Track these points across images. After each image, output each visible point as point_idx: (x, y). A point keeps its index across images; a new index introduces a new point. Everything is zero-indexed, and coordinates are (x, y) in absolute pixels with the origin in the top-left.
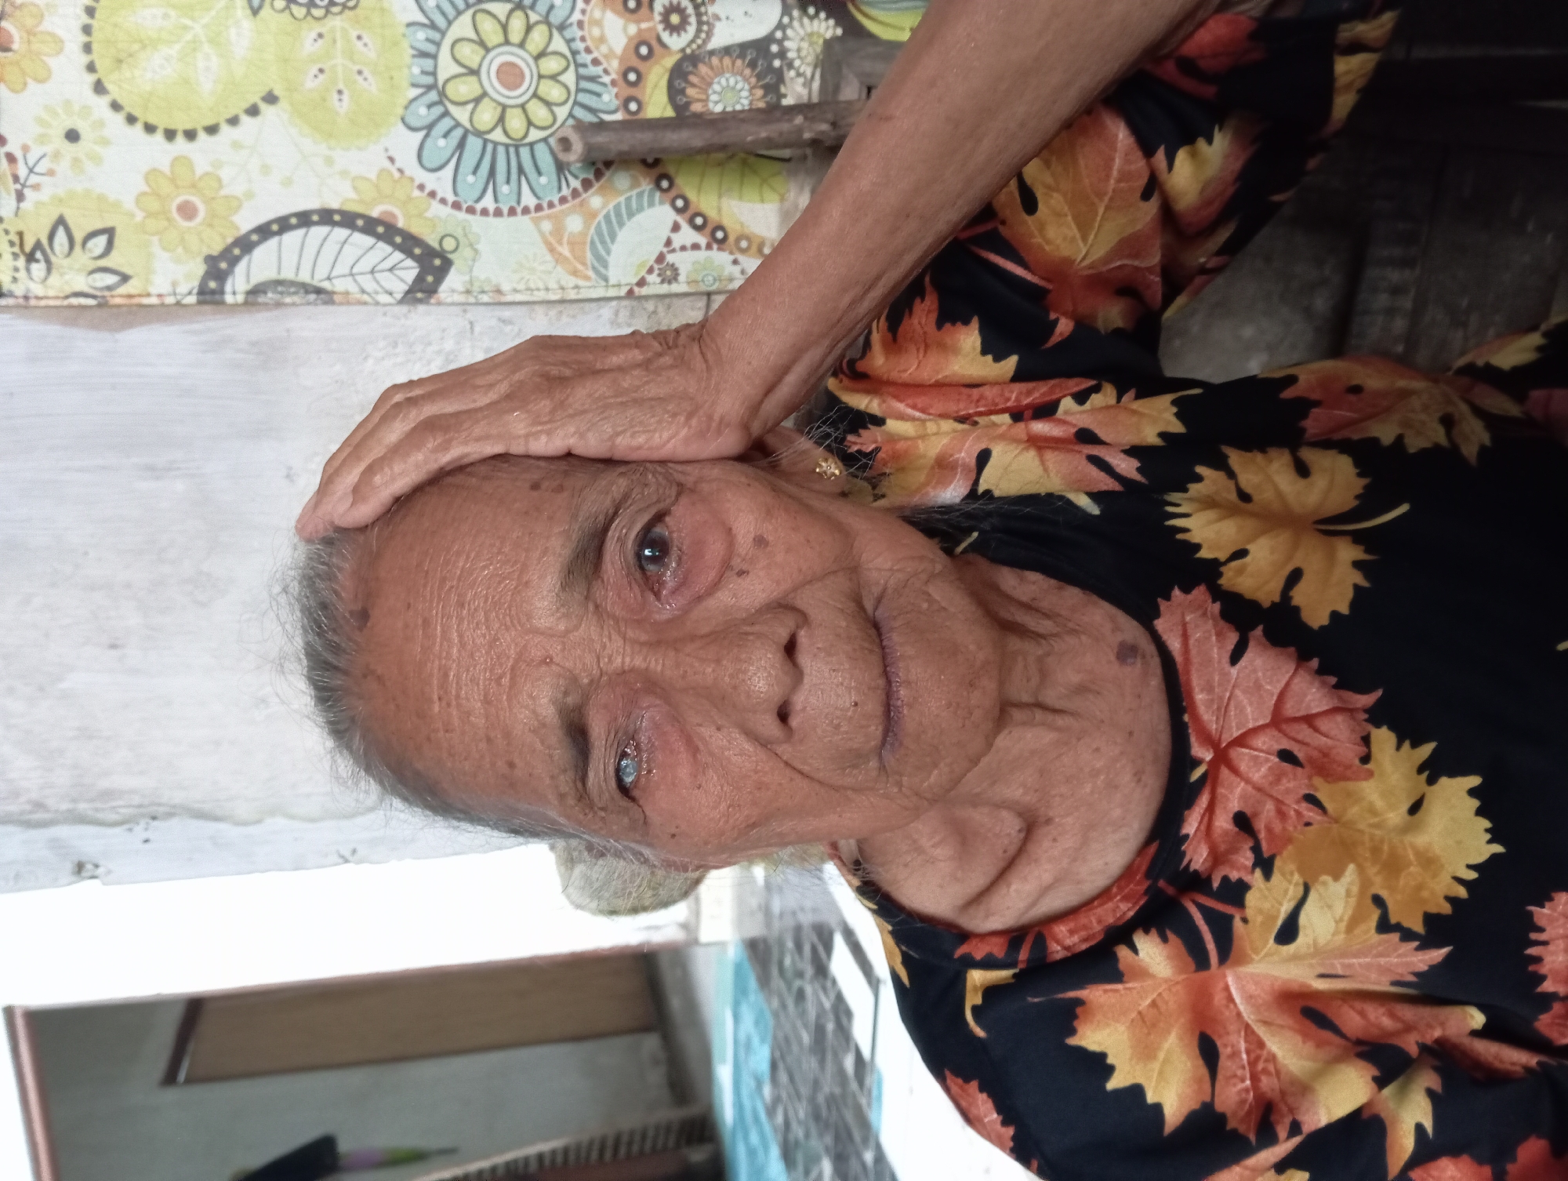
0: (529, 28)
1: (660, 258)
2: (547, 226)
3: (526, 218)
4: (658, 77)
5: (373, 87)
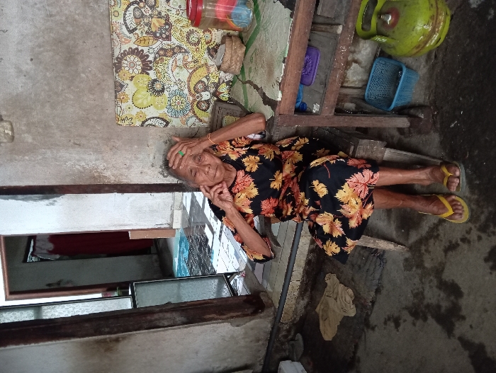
0: (181, 98)
1: (194, 123)
2: (181, 119)
4: (196, 103)
5: (163, 104)
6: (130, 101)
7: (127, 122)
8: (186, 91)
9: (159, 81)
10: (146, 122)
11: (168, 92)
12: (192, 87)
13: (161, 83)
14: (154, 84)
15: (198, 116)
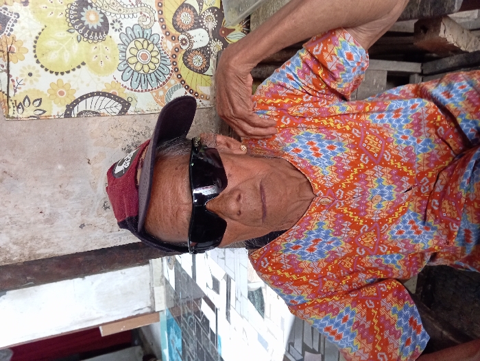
0: (149, 45)
2: (154, 94)
3: (149, 92)
4: (180, 56)
5: (110, 60)
6: (29, 58)
7: (30, 111)
8: (157, 28)
9: (94, 5)
10: (75, 105)
11: (116, 30)
12: (169, 18)
13: (99, 9)
14: (82, 13)
15: (189, 85)
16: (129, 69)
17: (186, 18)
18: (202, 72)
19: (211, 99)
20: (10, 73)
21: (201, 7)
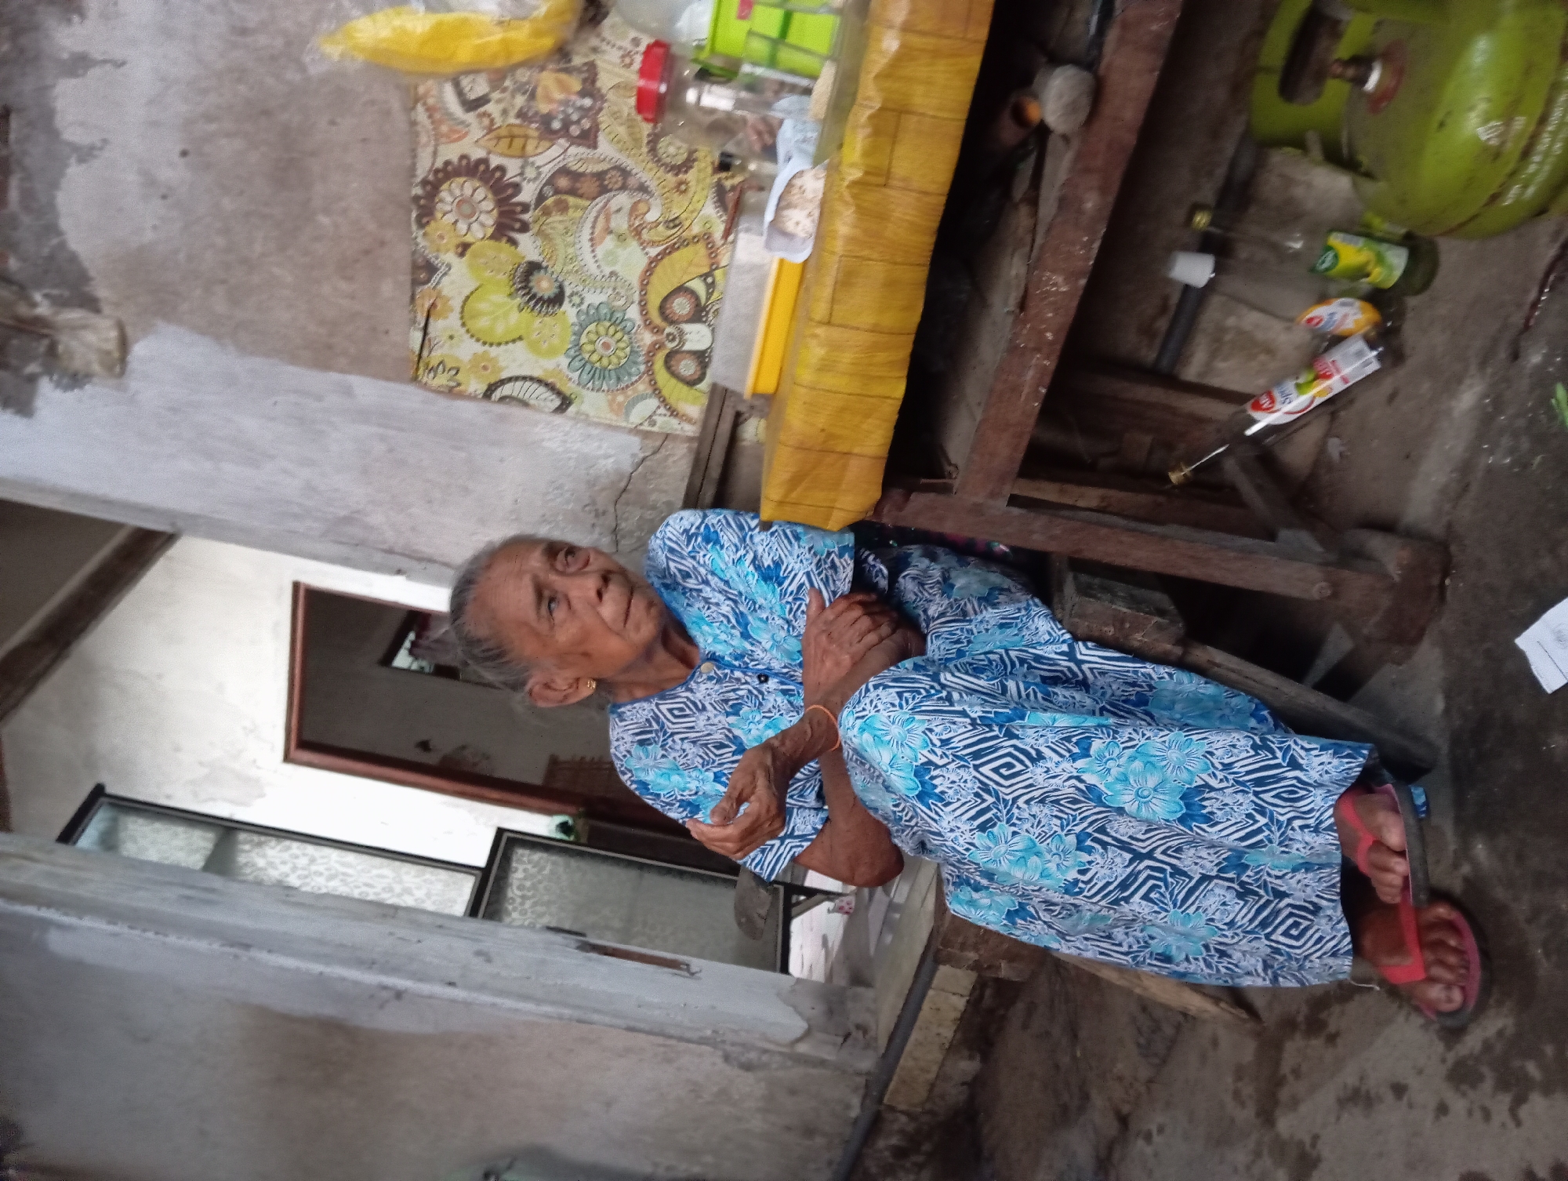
0: (616, 332)
1: (650, 417)
2: (610, 397)
3: (603, 394)
4: (660, 355)
5: (556, 341)
6: (454, 320)
7: (442, 380)
8: (633, 312)
9: (550, 270)
10: (499, 386)
11: (573, 305)
12: (655, 301)
13: (554, 276)
14: (531, 278)
15: (667, 396)
16: (580, 357)
17: (681, 306)
18: (691, 383)
19: (699, 424)
20: (430, 329)
21: (709, 295)
